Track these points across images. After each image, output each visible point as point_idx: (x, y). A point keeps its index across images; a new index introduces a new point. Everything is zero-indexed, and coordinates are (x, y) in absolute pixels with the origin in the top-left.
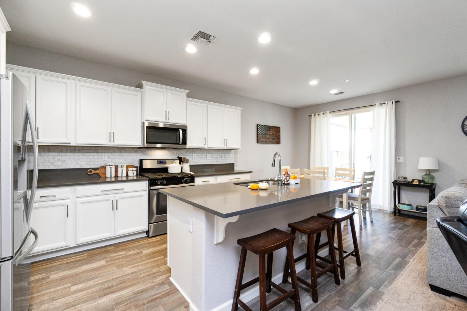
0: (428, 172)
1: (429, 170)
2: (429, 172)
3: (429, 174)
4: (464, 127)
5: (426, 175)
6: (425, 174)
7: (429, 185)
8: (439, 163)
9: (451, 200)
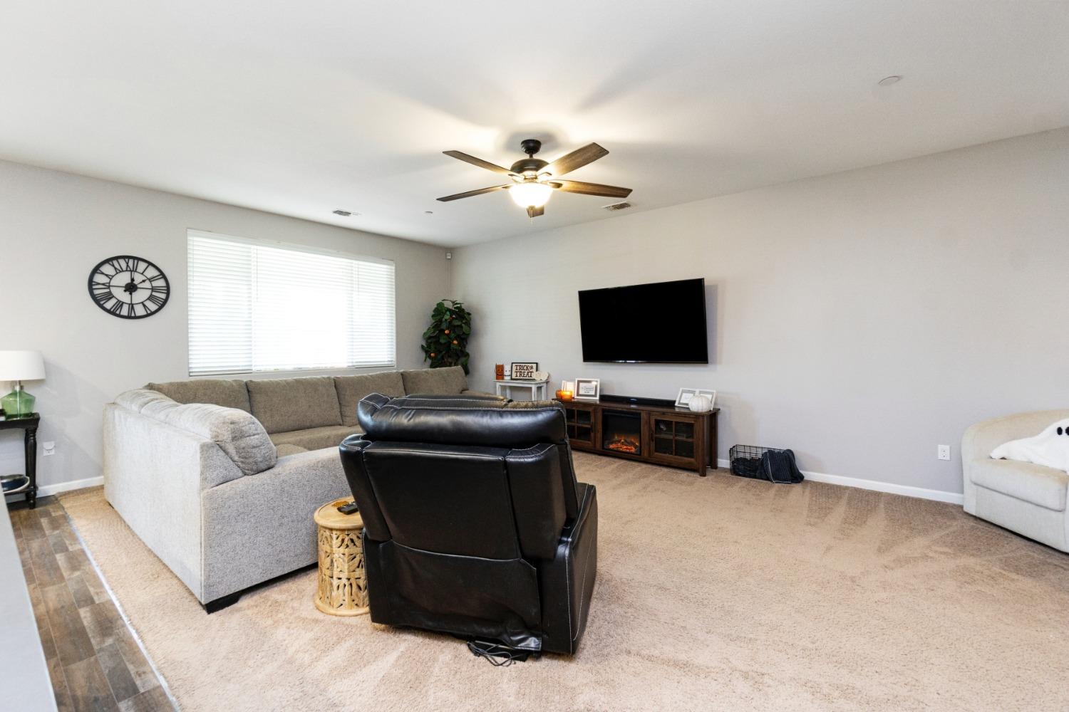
0: (17, 388)
1: (20, 382)
2: (20, 389)
3: (20, 392)
4: (94, 287)
5: (14, 394)
6: (10, 392)
7: (22, 418)
8: (47, 366)
9: (241, 425)
